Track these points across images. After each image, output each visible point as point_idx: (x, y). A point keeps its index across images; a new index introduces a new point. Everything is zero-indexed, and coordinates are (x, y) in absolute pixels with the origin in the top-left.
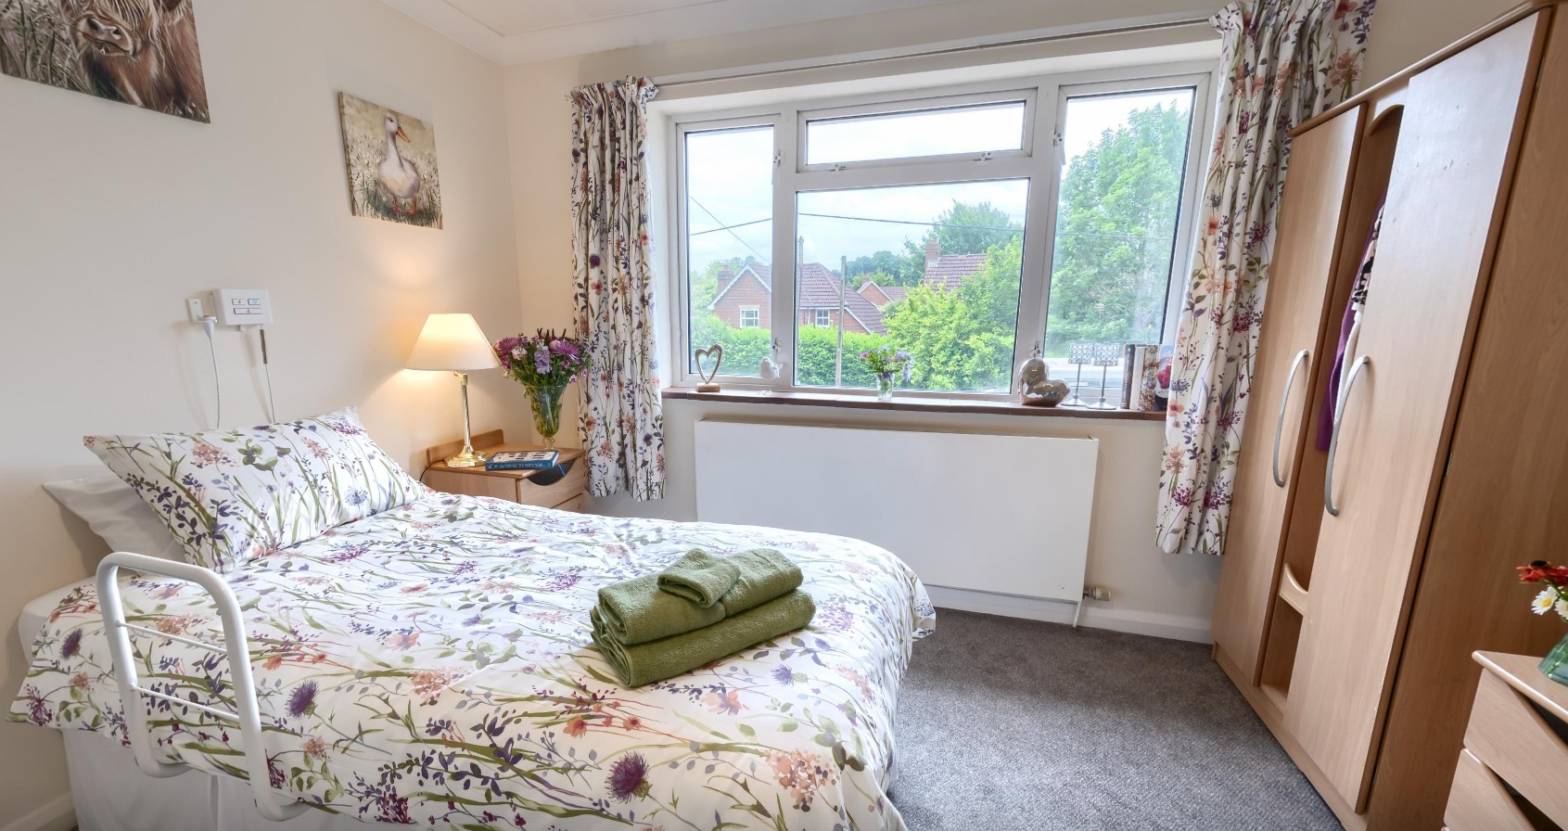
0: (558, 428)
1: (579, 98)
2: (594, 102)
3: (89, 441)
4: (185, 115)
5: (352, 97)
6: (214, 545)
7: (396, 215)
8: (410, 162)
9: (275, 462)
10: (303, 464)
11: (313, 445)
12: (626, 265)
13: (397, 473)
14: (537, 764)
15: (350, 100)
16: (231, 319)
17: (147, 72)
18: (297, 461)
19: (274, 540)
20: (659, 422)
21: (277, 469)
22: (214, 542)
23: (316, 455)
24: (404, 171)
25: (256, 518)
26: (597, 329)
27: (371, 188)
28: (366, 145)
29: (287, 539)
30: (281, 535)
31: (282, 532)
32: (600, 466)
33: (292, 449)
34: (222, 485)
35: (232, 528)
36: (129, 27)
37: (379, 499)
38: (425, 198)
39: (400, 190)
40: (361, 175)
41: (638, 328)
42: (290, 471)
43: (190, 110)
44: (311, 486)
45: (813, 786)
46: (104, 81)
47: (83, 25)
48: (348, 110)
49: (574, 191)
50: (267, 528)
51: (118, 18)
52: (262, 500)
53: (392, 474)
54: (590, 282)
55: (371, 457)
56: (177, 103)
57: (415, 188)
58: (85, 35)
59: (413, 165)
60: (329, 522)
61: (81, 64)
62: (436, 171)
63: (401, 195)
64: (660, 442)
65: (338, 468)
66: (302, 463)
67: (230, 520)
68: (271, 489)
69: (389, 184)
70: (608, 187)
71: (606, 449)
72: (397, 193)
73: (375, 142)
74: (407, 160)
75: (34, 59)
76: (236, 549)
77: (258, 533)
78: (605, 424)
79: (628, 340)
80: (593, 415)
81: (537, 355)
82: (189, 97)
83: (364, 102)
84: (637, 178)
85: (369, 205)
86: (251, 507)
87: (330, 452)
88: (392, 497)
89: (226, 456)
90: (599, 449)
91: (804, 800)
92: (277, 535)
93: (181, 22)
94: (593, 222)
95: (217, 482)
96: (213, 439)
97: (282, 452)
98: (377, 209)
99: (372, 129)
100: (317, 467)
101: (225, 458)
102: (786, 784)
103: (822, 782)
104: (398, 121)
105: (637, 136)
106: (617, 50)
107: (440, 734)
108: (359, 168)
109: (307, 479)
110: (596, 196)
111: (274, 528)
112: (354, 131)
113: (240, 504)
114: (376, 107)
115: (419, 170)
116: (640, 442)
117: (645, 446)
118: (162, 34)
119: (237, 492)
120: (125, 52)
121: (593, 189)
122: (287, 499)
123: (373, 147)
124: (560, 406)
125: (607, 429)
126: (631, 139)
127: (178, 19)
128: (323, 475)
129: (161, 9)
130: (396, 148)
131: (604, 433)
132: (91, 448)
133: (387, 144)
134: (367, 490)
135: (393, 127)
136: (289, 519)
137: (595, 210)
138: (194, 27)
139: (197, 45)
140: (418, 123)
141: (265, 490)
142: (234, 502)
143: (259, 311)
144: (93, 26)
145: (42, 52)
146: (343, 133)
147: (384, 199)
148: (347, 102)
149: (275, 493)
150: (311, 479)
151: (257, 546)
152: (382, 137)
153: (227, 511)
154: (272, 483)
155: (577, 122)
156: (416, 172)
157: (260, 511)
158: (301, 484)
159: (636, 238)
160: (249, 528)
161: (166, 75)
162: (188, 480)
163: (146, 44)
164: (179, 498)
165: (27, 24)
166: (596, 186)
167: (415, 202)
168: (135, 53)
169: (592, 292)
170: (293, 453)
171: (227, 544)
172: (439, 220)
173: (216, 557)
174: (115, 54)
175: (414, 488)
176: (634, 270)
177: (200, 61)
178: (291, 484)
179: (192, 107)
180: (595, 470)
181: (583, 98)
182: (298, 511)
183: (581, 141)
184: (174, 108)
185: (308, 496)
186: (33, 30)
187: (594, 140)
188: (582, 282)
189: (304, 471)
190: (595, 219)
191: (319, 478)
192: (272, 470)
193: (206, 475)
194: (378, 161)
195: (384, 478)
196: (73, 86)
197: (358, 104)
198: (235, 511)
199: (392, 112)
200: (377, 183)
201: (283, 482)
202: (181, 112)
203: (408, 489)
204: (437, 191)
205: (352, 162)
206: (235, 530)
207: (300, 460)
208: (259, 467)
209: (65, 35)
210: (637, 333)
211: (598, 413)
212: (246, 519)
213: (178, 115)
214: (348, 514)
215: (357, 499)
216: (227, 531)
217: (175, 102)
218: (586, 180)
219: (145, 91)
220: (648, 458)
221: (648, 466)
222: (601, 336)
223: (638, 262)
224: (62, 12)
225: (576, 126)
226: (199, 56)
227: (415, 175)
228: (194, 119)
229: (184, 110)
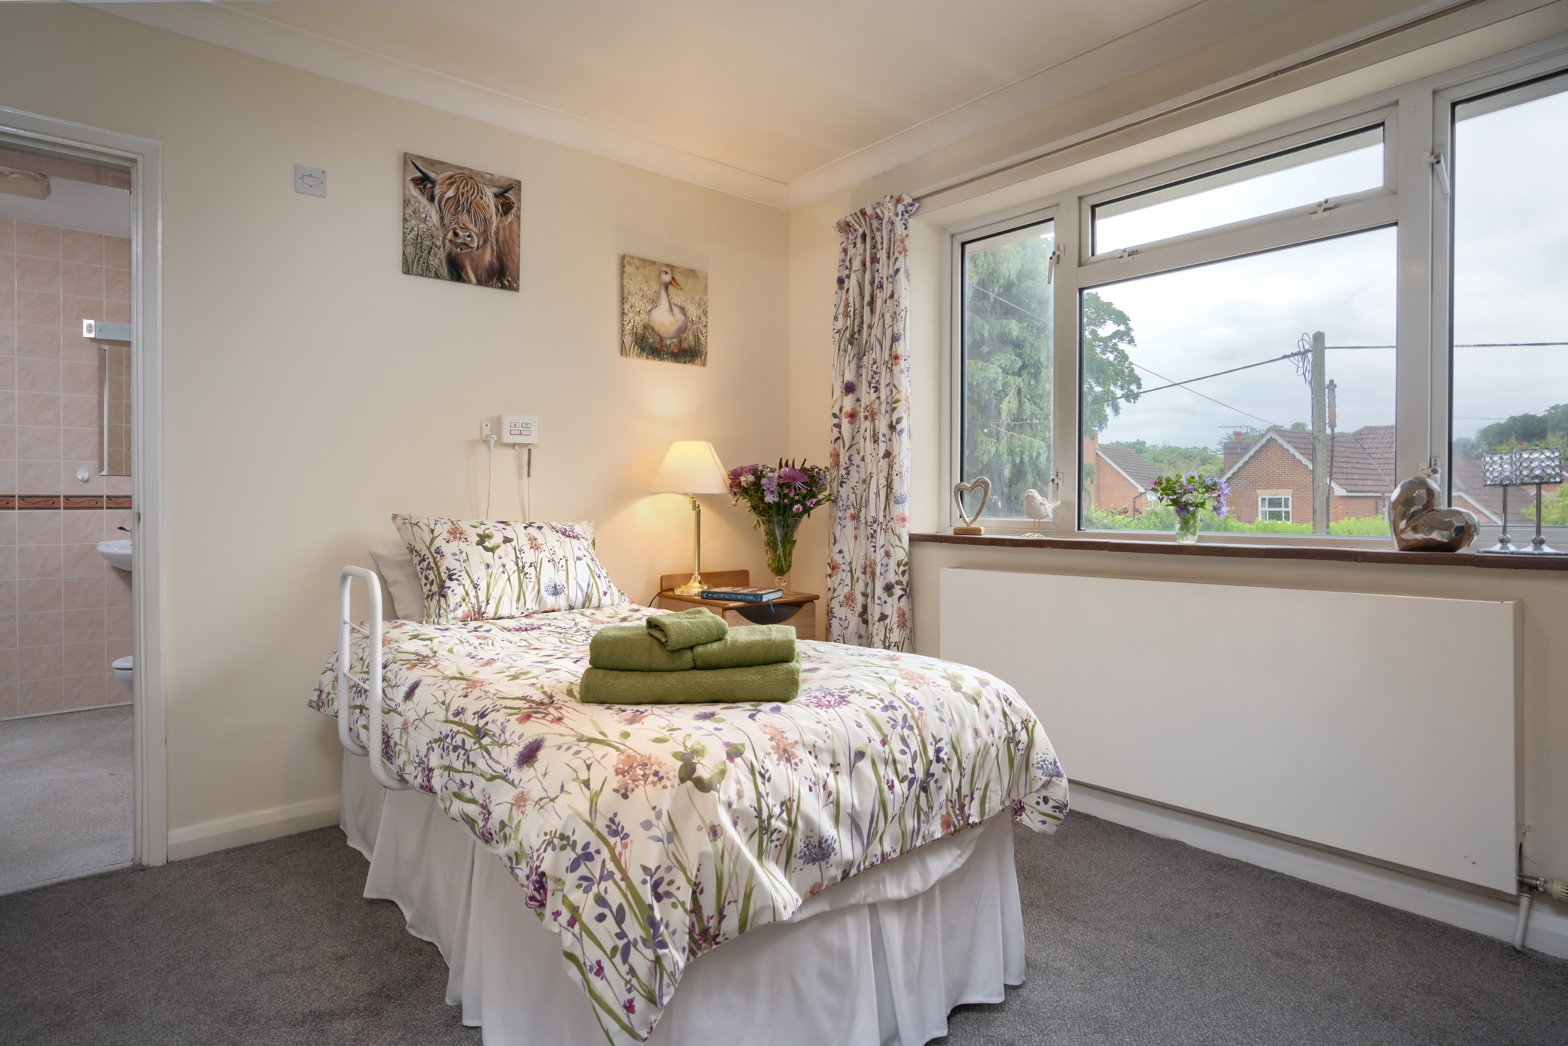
0: (789, 567)
1: (846, 227)
2: (858, 227)
3: (395, 517)
4: (503, 287)
5: (632, 258)
6: (439, 601)
7: (660, 354)
8: (680, 307)
9: (498, 547)
10: (518, 552)
11: (532, 539)
12: (877, 390)
13: (599, 577)
14: (492, 740)
15: (630, 260)
16: (507, 438)
17: (483, 259)
18: (515, 549)
19: (480, 608)
20: (902, 568)
21: (497, 552)
22: (439, 599)
23: (531, 548)
24: (673, 315)
25: (471, 586)
26: (848, 462)
27: (640, 331)
28: (640, 296)
29: (490, 611)
30: (487, 605)
31: (488, 603)
32: (841, 619)
33: (515, 540)
34: (457, 557)
35: (453, 591)
36: (477, 232)
37: (575, 595)
38: (691, 338)
39: (667, 332)
40: (632, 321)
41: (883, 458)
42: (507, 555)
43: (507, 283)
44: (519, 570)
45: (642, 782)
46: (456, 271)
47: (450, 235)
48: (628, 269)
49: (836, 318)
50: (477, 597)
51: (471, 226)
52: (479, 573)
53: (593, 577)
54: (844, 410)
55: (579, 559)
56: (499, 279)
57: (682, 330)
58: (450, 241)
59: (683, 310)
60: (529, 606)
61: (444, 261)
62: (705, 313)
63: (667, 336)
64: (902, 592)
65: (545, 561)
66: (520, 551)
67: (453, 584)
68: (488, 566)
69: (657, 328)
70: (867, 310)
71: (849, 599)
72: (663, 334)
73: (649, 293)
74: (676, 305)
75: (419, 261)
76: (451, 608)
77: (469, 599)
78: (851, 571)
79: (874, 471)
80: (838, 558)
81: (764, 481)
82: (508, 274)
83: (643, 260)
84: (892, 296)
85: (636, 347)
86: (470, 577)
87: (544, 547)
88: (588, 598)
89: (467, 536)
90: (842, 598)
91: (626, 789)
92: (484, 605)
93: (511, 222)
94: (850, 347)
95: (454, 554)
96: (464, 526)
97: (507, 540)
98: (643, 350)
99: (647, 282)
100: (529, 556)
101: (466, 539)
102: (619, 771)
103: (654, 784)
104: (672, 272)
105: (894, 253)
106: (885, 173)
107: (458, 718)
108: (631, 315)
109: (517, 564)
110: (854, 320)
111: (482, 598)
112: (631, 285)
113: (464, 574)
114: (653, 263)
115: (688, 314)
116: (879, 591)
117: (884, 596)
118: (497, 233)
119: (464, 564)
120: (472, 248)
121: (851, 314)
122: (497, 576)
123: (646, 296)
124: (795, 541)
125: (852, 576)
126: (889, 257)
127: (509, 220)
128: (531, 563)
129: (499, 215)
130: (668, 295)
131: (848, 581)
132: (394, 522)
133: (659, 293)
134: (566, 585)
135: (667, 278)
136: (495, 593)
137: (852, 336)
138: (519, 224)
139: (519, 236)
140: (692, 273)
141: (483, 566)
142: (460, 571)
143: (528, 433)
144: (456, 234)
145: (424, 256)
146: (622, 287)
147: (651, 340)
148: (628, 262)
149: (490, 570)
150: (520, 565)
151: (466, 609)
152: (656, 288)
153: (453, 577)
154: (491, 562)
155: (845, 251)
156: (685, 315)
157: (475, 582)
158: (511, 567)
159: (887, 359)
160: (464, 593)
161: (495, 260)
162: (438, 551)
163: (485, 241)
164: (429, 563)
165: (419, 240)
166: (855, 310)
167: (680, 342)
168: (478, 248)
169: (845, 422)
170: (514, 543)
171: (446, 602)
172: (703, 357)
173: (437, 611)
174: (466, 251)
175: (612, 595)
176: (883, 395)
177: (519, 247)
178: (504, 566)
179: (508, 281)
180: (835, 622)
181: (849, 226)
182: (503, 589)
183: (847, 268)
184: (496, 282)
185: (514, 579)
186: (422, 243)
187: (857, 265)
188: (837, 412)
189: (517, 557)
190: (852, 344)
191: (527, 565)
192: (494, 553)
193: (448, 549)
194: (649, 308)
195: (584, 577)
196: (437, 276)
197: (637, 262)
198: (459, 578)
199: (668, 266)
200: (645, 327)
201: (498, 562)
202: (500, 285)
203: (605, 594)
204: (704, 330)
205: (626, 310)
206: (455, 592)
207: (517, 548)
208: (487, 549)
209: (439, 243)
210: (884, 463)
211: (843, 557)
212: (464, 586)
213: (498, 287)
214: (545, 602)
215: (556, 591)
216: (449, 592)
217: (497, 279)
218: (847, 305)
219: (479, 273)
220: (888, 611)
221: (888, 621)
222: (853, 469)
223: (888, 385)
224: (440, 228)
225: (844, 254)
226: (519, 243)
227: (683, 318)
228: (508, 290)
229: (502, 284)
